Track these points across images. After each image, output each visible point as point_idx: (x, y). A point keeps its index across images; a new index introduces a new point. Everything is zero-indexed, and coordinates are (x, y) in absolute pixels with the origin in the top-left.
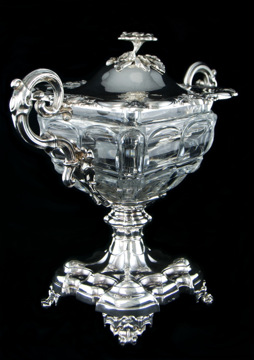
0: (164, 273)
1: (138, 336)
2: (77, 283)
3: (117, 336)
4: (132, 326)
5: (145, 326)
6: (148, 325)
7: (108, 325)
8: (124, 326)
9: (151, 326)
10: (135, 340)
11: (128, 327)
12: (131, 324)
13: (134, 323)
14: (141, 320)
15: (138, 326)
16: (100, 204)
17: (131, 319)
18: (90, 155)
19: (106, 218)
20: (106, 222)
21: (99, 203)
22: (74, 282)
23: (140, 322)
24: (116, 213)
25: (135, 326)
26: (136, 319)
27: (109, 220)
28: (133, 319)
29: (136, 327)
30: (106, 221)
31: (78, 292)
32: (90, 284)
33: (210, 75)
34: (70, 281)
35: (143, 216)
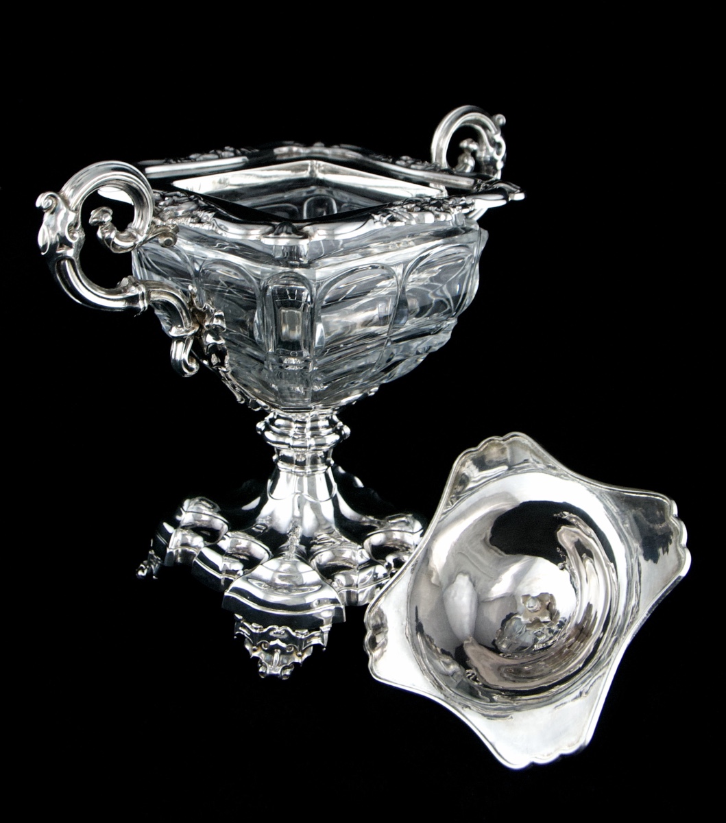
0: (366, 542)
1: (296, 664)
2: (198, 541)
3: (257, 659)
4: (284, 645)
5: (312, 648)
6: (317, 647)
7: (242, 637)
8: (272, 643)
9: (325, 649)
10: (288, 672)
11: (277, 646)
12: (282, 641)
13: (290, 640)
14: (303, 637)
15: (297, 647)
16: (243, 402)
17: (284, 632)
18: (218, 322)
19: (261, 425)
20: (259, 433)
21: (242, 400)
22: (193, 538)
23: (301, 639)
24: (278, 422)
25: (291, 646)
26: (294, 634)
27: (265, 430)
28: (287, 632)
29: (293, 648)
30: (260, 430)
31: (195, 562)
32: (220, 551)
33: (490, 130)
34: (187, 537)
35: (332, 427)
